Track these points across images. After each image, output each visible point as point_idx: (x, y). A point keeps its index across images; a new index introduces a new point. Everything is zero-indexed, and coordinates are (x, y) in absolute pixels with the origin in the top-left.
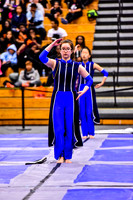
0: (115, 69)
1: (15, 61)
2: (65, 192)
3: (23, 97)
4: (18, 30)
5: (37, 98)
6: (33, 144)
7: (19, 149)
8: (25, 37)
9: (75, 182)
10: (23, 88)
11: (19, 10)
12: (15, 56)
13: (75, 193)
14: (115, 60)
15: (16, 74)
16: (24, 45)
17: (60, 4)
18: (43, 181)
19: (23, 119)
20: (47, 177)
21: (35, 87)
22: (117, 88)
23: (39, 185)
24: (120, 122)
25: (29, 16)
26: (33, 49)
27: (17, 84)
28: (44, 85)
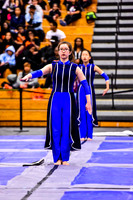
0: (113, 71)
1: (14, 63)
2: (63, 194)
3: (21, 99)
4: (16, 31)
5: (34, 99)
6: (31, 146)
7: (17, 150)
8: (23, 38)
9: (72, 184)
10: (21, 90)
11: (18, 11)
12: (13, 57)
13: (72, 195)
14: (113, 63)
15: (14, 76)
16: (22, 47)
17: (59, 6)
18: (40, 183)
19: (21, 121)
20: (44, 179)
21: (33, 89)
22: (115, 91)
23: (36, 187)
24: (118, 124)
25: (28, 17)
26: (31, 50)
27: (15, 85)
28: (42, 86)
